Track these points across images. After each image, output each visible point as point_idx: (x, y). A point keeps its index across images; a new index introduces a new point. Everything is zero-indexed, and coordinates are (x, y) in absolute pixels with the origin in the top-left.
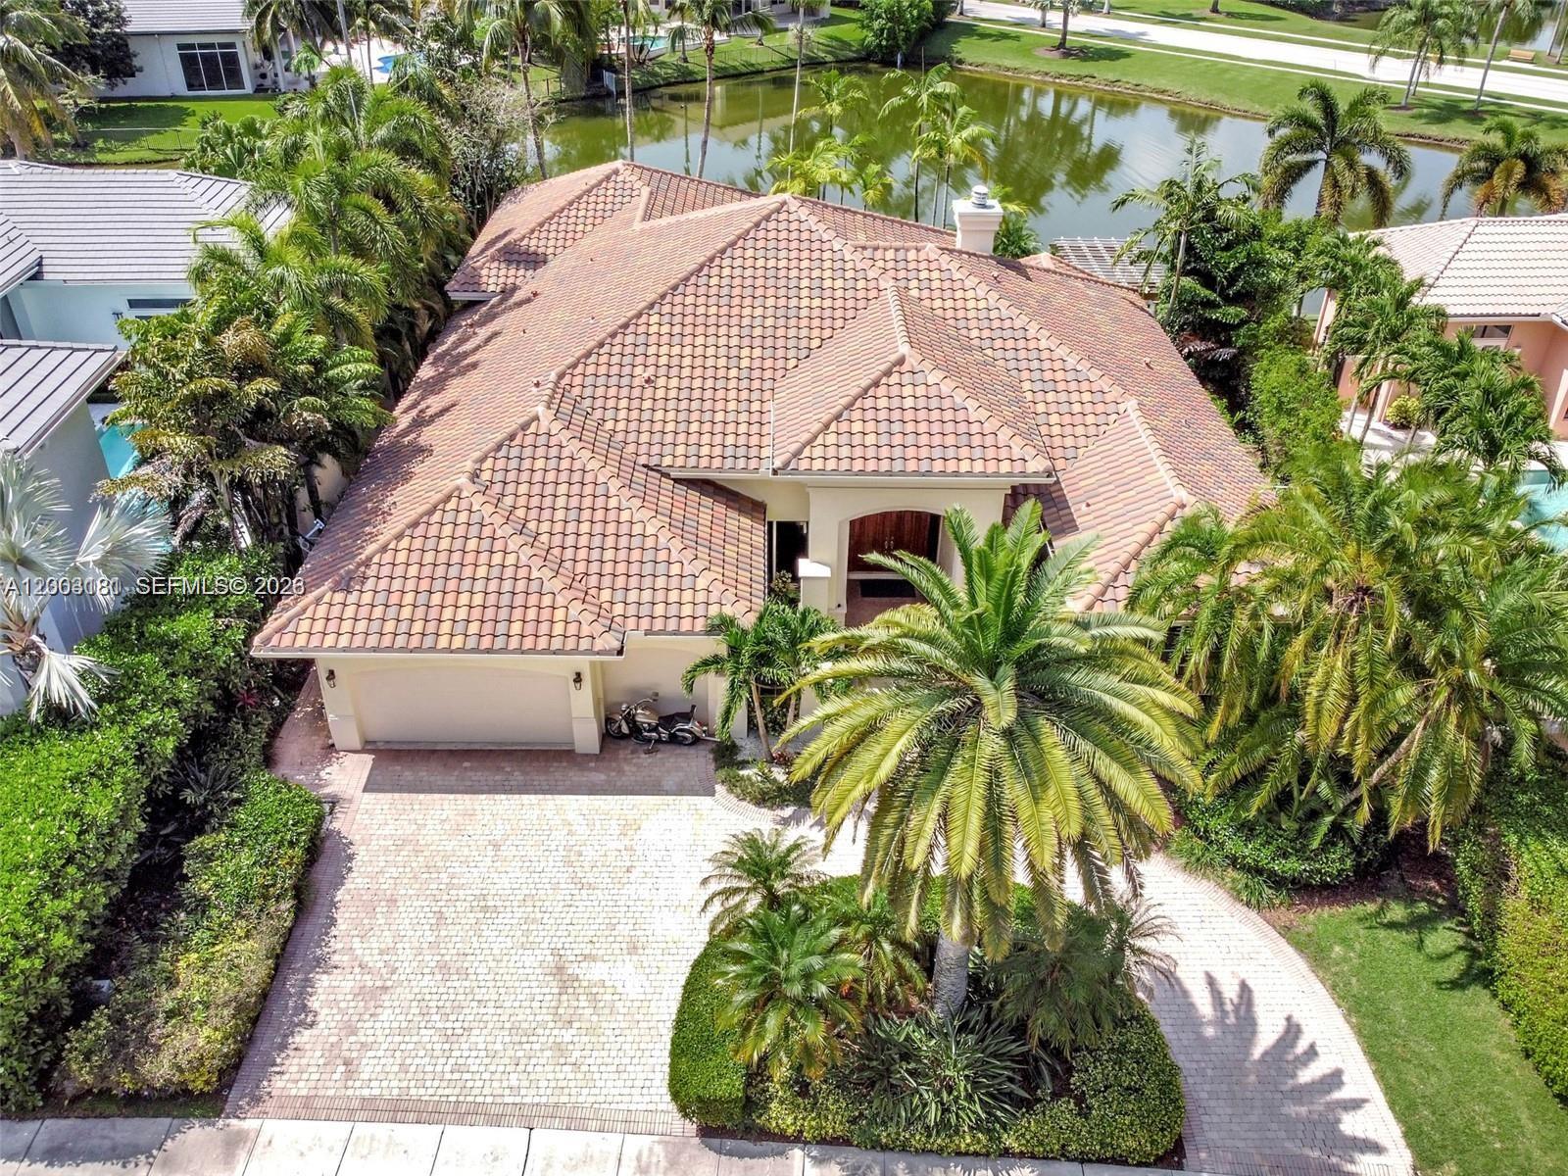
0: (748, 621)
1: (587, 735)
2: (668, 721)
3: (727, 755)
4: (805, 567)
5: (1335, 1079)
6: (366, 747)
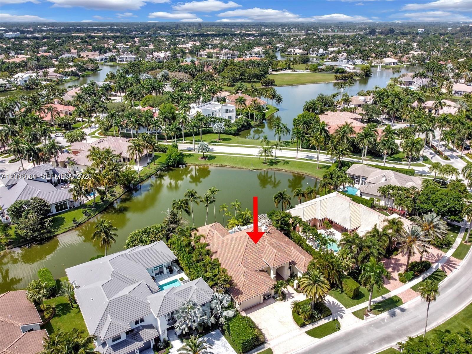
0: (277, 284)
1: (262, 302)
2: (268, 296)
3: (275, 298)
5: (338, 304)
6: (242, 311)
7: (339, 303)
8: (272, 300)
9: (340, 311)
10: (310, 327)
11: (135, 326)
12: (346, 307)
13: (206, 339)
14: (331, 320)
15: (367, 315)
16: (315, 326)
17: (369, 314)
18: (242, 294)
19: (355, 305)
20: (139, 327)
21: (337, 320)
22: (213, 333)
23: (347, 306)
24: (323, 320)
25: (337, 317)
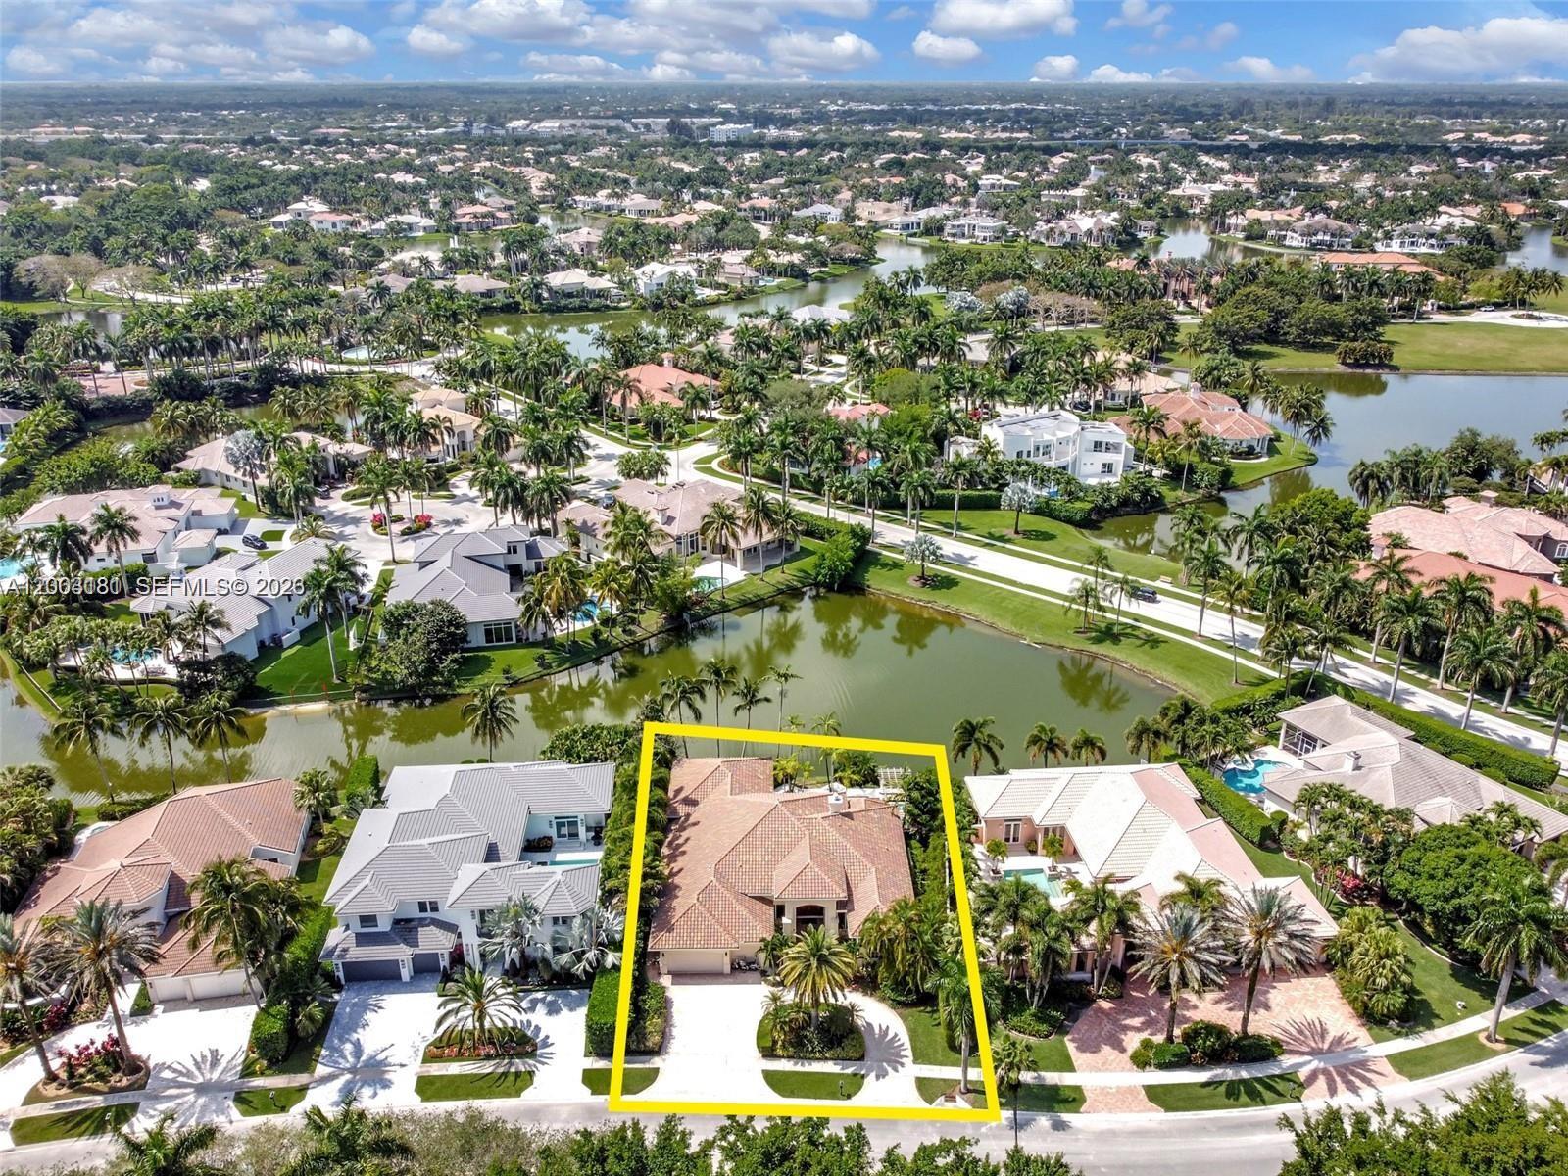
0: (770, 938)
1: (727, 969)
2: (749, 964)
3: (764, 974)
4: (785, 920)
5: (902, 1044)
6: (669, 973)
7: (908, 1044)
8: (757, 975)
9: (889, 1062)
10: (784, 1066)
11: (416, 914)
12: (916, 1061)
13: (549, 998)
14: (849, 1071)
15: (951, 1098)
16: (799, 1068)
17: (958, 1098)
18: (670, 930)
19: (941, 1064)
20: (425, 919)
21: (863, 1077)
22: (574, 992)
23: (920, 1057)
24: (831, 1063)
25: (870, 1071)
